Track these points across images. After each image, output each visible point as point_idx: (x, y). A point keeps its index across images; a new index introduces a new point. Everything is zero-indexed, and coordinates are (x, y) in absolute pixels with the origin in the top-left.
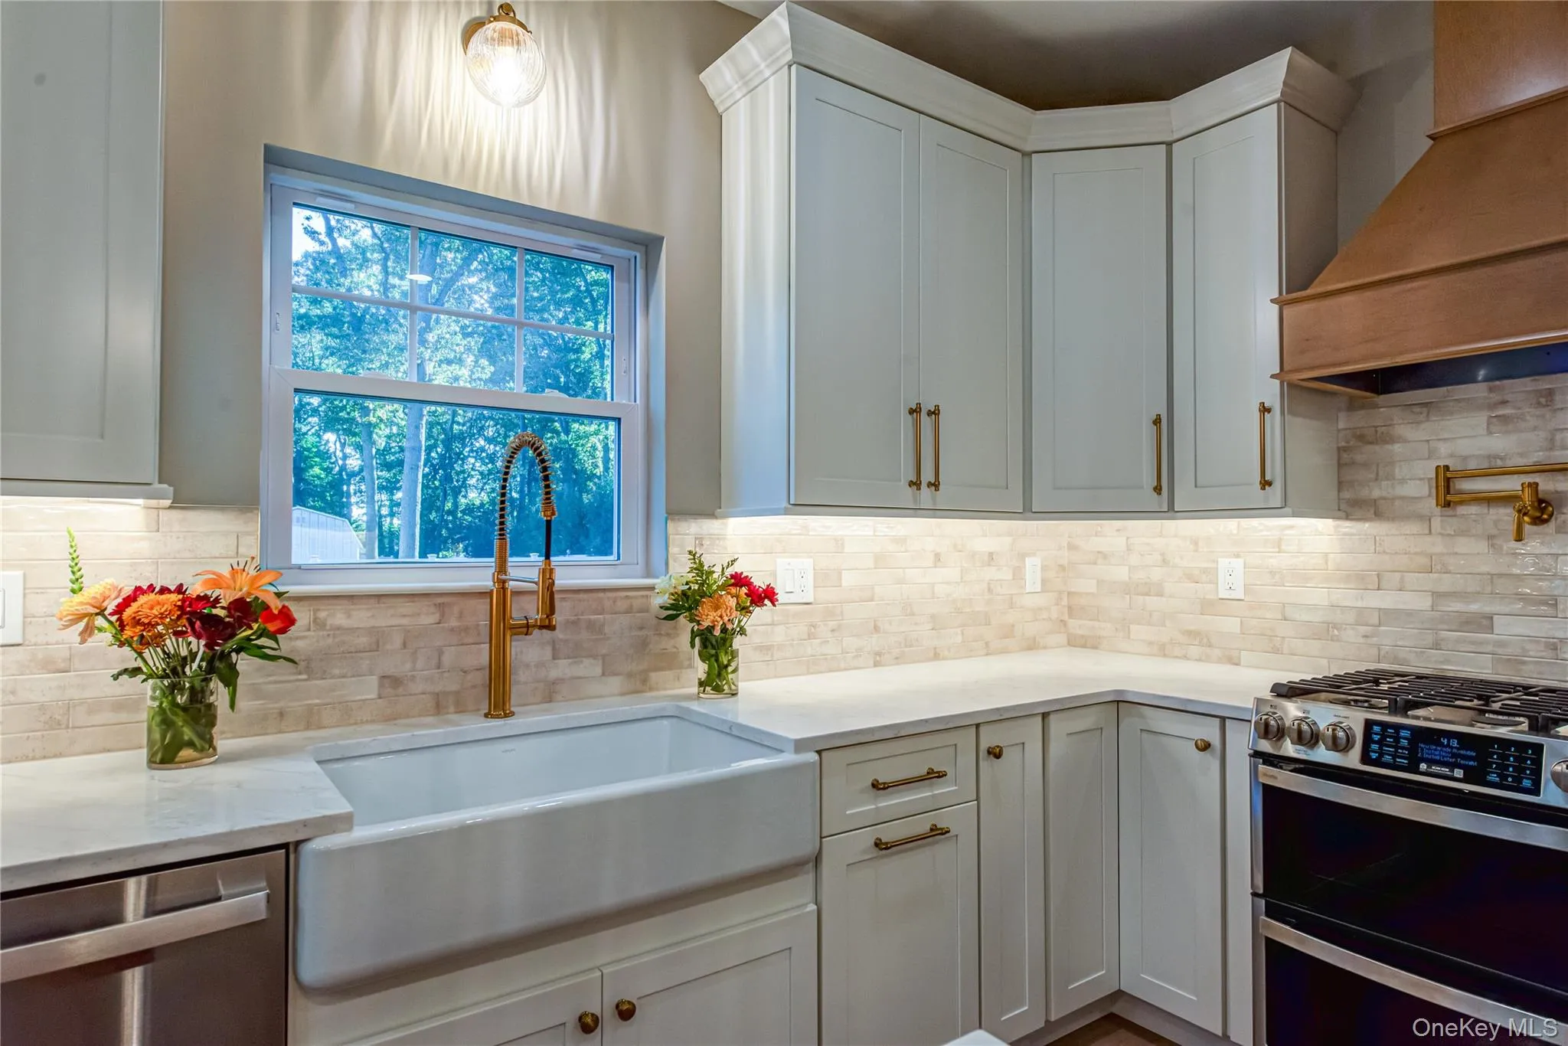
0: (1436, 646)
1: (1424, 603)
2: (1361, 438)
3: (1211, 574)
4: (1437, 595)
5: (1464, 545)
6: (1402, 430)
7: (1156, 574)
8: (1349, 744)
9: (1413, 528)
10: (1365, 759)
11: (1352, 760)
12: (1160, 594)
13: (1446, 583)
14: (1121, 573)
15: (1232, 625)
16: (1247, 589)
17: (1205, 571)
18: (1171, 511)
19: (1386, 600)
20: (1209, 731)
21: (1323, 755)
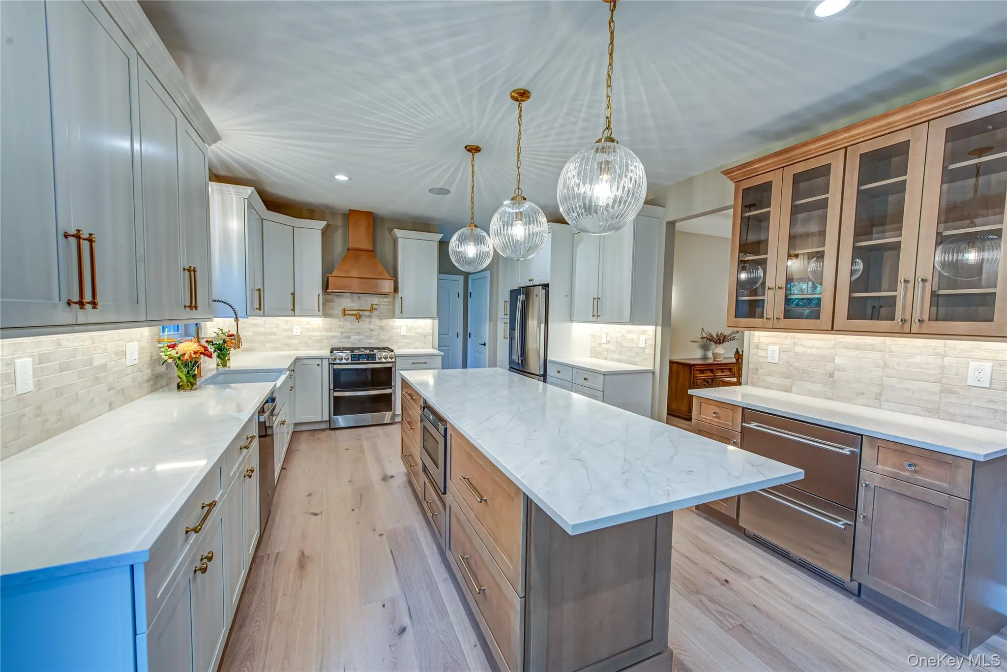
0: (341, 342)
1: (339, 334)
2: (328, 301)
3: (292, 330)
4: (342, 333)
5: (346, 323)
6: (336, 301)
7: (274, 330)
8: (348, 359)
9: (338, 320)
10: (352, 361)
11: (350, 361)
12: (275, 335)
13: (342, 330)
14: (262, 330)
15: (297, 341)
16: (301, 333)
17: (289, 329)
18: (294, 315)
19: (331, 334)
20: (319, 362)
21: (344, 361)
